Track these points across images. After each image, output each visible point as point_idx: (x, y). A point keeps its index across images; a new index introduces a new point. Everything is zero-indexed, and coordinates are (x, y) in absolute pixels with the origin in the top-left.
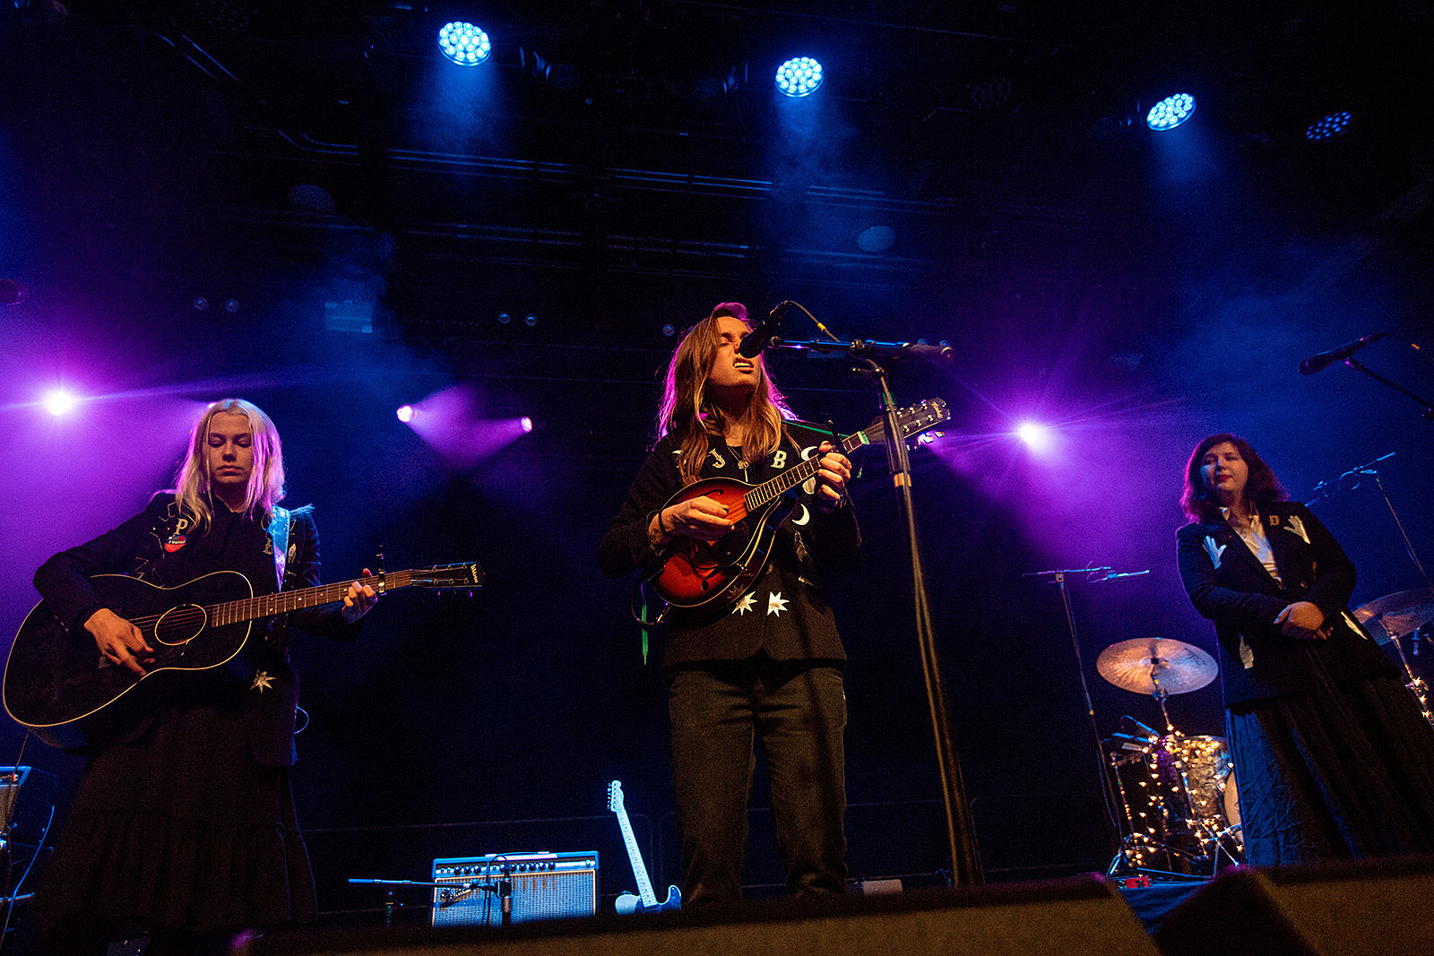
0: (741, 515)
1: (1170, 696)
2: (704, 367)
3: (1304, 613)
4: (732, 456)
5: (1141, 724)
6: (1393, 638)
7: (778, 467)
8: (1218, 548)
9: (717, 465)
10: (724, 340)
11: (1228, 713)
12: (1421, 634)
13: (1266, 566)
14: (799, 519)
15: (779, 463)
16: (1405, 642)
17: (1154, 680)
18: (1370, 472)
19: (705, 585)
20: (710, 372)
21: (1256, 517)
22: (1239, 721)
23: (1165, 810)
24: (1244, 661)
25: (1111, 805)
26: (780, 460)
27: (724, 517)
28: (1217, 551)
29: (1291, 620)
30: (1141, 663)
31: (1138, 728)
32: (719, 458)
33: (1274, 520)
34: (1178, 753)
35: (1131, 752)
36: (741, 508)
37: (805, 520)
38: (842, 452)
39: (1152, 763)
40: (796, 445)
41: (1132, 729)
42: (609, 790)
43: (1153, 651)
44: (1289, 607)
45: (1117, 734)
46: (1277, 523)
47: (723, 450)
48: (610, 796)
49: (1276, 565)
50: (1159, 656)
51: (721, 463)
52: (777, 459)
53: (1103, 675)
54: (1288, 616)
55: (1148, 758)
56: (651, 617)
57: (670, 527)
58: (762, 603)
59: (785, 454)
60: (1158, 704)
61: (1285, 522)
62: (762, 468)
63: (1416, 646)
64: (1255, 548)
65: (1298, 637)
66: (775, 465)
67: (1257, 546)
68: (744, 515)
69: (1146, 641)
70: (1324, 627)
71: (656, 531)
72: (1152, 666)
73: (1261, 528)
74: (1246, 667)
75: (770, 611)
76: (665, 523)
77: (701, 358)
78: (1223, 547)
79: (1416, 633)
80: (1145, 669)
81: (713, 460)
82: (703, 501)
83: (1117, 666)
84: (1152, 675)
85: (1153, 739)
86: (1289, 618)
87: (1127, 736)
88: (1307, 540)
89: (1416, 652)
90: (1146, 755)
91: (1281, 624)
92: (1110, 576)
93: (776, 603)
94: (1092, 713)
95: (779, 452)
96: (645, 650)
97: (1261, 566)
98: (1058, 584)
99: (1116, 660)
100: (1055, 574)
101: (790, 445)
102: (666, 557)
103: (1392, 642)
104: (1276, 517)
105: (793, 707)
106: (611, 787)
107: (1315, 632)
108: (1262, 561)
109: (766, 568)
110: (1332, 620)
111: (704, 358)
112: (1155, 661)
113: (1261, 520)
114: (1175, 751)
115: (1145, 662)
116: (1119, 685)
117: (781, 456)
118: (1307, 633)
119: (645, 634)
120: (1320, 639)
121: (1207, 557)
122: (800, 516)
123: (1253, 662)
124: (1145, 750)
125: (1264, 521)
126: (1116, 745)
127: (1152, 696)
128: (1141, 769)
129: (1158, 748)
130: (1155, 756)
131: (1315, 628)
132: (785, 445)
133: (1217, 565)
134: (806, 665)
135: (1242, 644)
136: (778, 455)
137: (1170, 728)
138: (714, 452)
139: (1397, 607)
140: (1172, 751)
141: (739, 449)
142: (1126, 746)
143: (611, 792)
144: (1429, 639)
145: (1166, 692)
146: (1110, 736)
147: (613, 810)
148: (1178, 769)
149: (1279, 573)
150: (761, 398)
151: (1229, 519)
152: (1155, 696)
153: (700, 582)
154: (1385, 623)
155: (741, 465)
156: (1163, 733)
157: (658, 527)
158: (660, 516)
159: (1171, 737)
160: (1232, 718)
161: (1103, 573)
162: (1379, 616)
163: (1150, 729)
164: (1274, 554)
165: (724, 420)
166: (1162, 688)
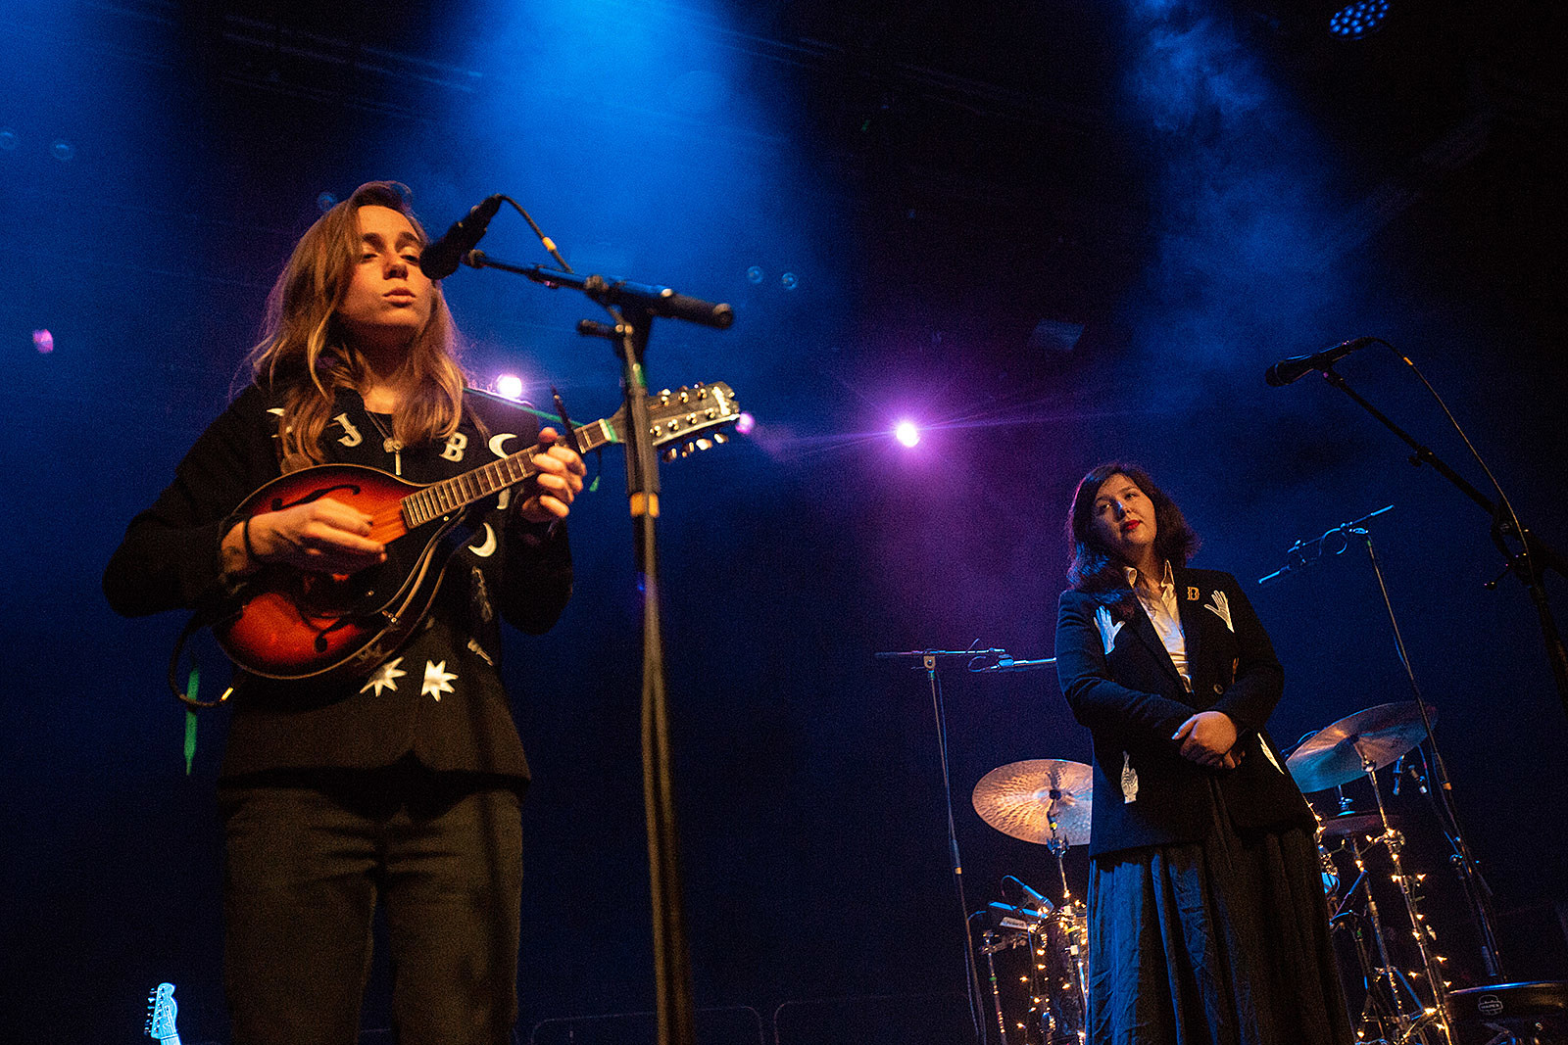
0: (394, 532)
1: (1071, 847)
2: (330, 290)
3: (1212, 728)
4: (374, 427)
5: (1029, 889)
6: (1369, 769)
7: (452, 458)
8: (1114, 625)
9: (346, 441)
10: (366, 248)
11: (1093, 867)
12: (1405, 764)
13: (1172, 658)
14: (479, 545)
15: (454, 453)
16: (1386, 774)
17: (1051, 822)
18: (1361, 531)
19: (321, 643)
20: (341, 302)
21: (1171, 587)
22: (1105, 878)
23: (1052, 1020)
24: (1125, 792)
25: (976, 1010)
26: (455, 449)
27: (366, 535)
28: (1110, 629)
29: (1194, 736)
30: (1036, 796)
31: (1026, 895)
32: (351, 430)
33: (1193, 593)
34: (1075, 932)
35: (1013, 931)
36: (395, 521)
37: (486, 550)
38: (574, 447)
39: (1040, 948)
40: (481, 427)
41: (1017, 898)
42: (151, 1000)
43: (1054, 779)
44: (1195, 717)
45: (995, 904)
46: (1197, 598)
47: (360, 417)
48: (152, 1011)
49: (1187, 658)
50: (1061, 787)
51: (352, 438)
52: (450, 447)
53: (980, 814)
54: (1191, 730)
55: (1035, 939)
56: (209, 691)
57: (262, 547)
58: (415, 677)
59: (464, 440)
60: (1055, 857)
61: (1206, 598)
62: (425, 457)
63: (1397, 782)
64: (1162, 629)
65: (1199, 763)
66: (447, 455)
67: (1166, 629)
68: (399, 532)
69: (1045, 764)
70: (1235, 749)
71: (235, 551)
72: (1052, 801)
73: (1175, 601)
74: (1127, 801)
75: (425, 691)
76: (254, 539)
77: (327, 275)
78: (1119, 625)
79: (1398, 762)
80: (1041, 806)
81: (341, 431)
82: (329, 506)
83: (1001, 801)
84: (1048, 816)
85: (1043, 912)
86: (1193, 732)
87: (1008, 907)
88: (1230, 627)
89: (1396, 791)
90: (1033, 936)
91: (1182, 740)
92: (1002, 663)
93: (437, 679)
94: (959, 871)
95: (458, 435)
96: (190, 749)
97: (1167, 656)
98: (925, 672)
99: (999, 790)
100: (923, 655)
101: (472, 425)
102: (247, 596)
103: (1367, 777)
104: (1197, 590)
105: (445, 854)
106: (155, 996)
107: (1222, 757)
108: (1169, 650)
109: (425, 621)
110: (1245, 744)
111: (332, 276)
112: (1055, 794)
113: (1177, 590)
114: (1072, 929)
115: (1041, 795)
116: (1002, 830)
117: (458, 441)
118: (1211, 757)
119: (191, 720)
120: (1226, 768)
121: (1097, 636)
122: (480, 543)
123: (1137, 795)
124: (1032, 928)
125: (1180, 593)
126: (991, 921)
127: (1046, 846)
128: (1022, 958)
129: (1049, 925)
130: (1044, 936)
131: (1222, 752)
132: (467, 427)
133: (1109, 649)
134: (482, 782)
135: (1126, 769)
136: (453, 440)
137: (1067, 895)
138: (342, 419)
139: (1375, 727)
140: (1067, 931)
141: (387, 419)
142: (1007, 922)
143: (154, 1003)
144: (1413, 772)
145: (1066, 841)
146: (985, 906)
147: (154, 1035)
148: (1073, 957)
149: (1190, 670)
150: (432, 352)
151: (1135, 584)
152: (1049, 847)
153: (313, 636)
154: (1361, 748)
155: (389, 445)
156: (1059, 903)
157: (239, 544)
158: (246, 528)
159: (1067, 910)
160: (1098, 876)
161: (995, 659)
162: (1354, 738)
163: (1041, 897)
164: (1186, 642)
165: (363, 370)
166: (1061, 834)
